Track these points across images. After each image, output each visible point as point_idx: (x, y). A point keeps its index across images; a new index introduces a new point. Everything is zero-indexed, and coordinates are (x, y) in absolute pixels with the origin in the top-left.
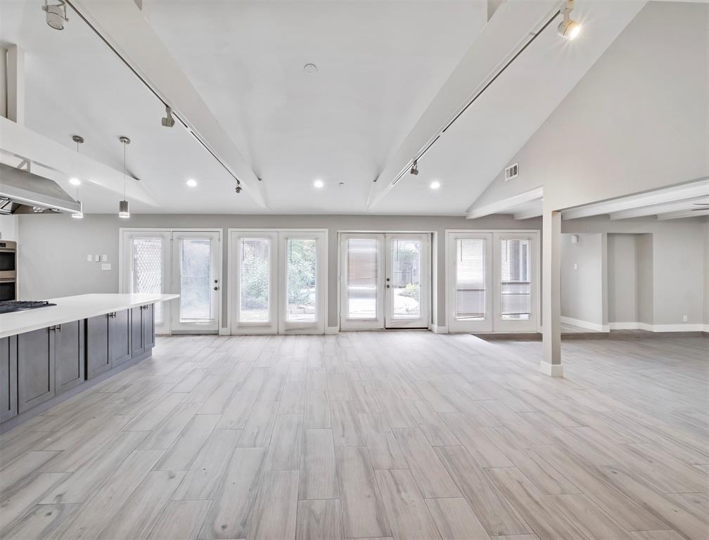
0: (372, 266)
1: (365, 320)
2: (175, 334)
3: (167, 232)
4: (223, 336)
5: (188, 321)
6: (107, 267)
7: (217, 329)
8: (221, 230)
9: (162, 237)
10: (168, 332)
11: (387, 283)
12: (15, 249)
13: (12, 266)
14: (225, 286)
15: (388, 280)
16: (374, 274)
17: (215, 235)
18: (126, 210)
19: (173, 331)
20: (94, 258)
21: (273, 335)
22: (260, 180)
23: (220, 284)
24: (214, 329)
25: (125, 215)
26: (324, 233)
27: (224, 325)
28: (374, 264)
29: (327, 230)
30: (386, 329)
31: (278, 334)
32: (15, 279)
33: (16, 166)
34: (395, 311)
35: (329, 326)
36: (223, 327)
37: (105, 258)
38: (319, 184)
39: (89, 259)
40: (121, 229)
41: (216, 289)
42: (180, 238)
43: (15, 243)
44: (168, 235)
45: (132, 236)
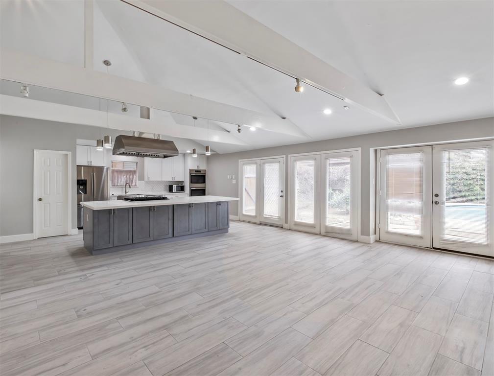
0: (416, 180)
1: (406, 236)
2: (261, 224)
3: (258, 160)
4: (285, 229)
5: (267, 216)
6: (234, 182)
7: (282, 224)
8: (284, 156)
9: (256, 163)
11: (435, 199)
12: (206, 173)
13: (204, 182)
14: (287, 195)
15: (437, 195)
16: (418, 188)
17: (281, 160)
19: (260, 222)
20: (230, 177)
21: (316, 234)
22: (284, 118)
23: (284, 193)
24: (280, 223)
26: (357, 152)
27: (286, 222)
28: (418, 179)
29: (360, 149)
30: (434, 248)
31: (320, 234)
32: (205, 187)
34: (446, 232)
35: (362, 234)
36: (285, 223)
37: (234, 178)
38: (328, 112)
39: (228, 178)
40: (240, 160)
41: (282, 196)
42: (264, 163)
43: (206, 170)
44: (258, 162)
45: (244, 164)
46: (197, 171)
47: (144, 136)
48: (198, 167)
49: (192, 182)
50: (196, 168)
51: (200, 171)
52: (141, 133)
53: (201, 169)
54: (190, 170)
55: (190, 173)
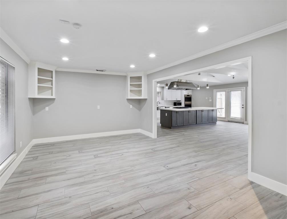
2: (229, 121)
3: (227, 90)
4: (245, 124)
5: (233, 118)
6: (210, 100)
7: (243, 121)
8: (245, 88)
9: (225, 91)
10: (227, 120)
12: (191, 97)
13: (191, 101)
14: (246, 107)
17: (243, 89)
18: (208, 86)
20: (207, 98)
23: (244, 106)
25: (208, 88)
32: (191, 103)
33: (185, 82)
36: (245, 121)
37: (210, 98)
39: (206, 99)
40: (214, 90)
41: (243, 108)
42: (230, 91)
43: (191, 95)
44: (227, 91)
45: (217, 92)
46: (187, 95)
47: (182, 81)
48: (188, 93)
49: (185, 101)
50: (187, 94)
51: (189, 96)
52: (181, 80)
53: (189, 94)
54: (185, 95)
55: (185, 97)
